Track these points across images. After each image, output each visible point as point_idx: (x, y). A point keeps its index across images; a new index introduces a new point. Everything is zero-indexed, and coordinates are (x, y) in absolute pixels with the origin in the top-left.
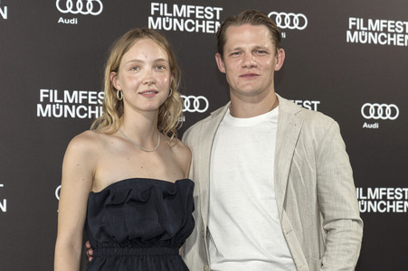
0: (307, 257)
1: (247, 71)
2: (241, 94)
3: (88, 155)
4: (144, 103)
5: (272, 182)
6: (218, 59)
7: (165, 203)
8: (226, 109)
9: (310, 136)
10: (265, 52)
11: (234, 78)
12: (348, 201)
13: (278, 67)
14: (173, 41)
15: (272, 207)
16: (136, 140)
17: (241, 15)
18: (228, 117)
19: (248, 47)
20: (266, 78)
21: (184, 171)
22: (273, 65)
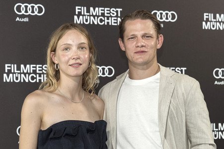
1: (139, 49)
2: (136, 65)
3: (38, 106)
4: (72, 71)
5: (157, 120)
6: (120, 42)
7: (88, 136)
8: (126, 74)
9: (181, 91)
10: (151, 37)
11: (131, 54)
12: (206, 132)
13: (159, 46)
14: (90, 30)
15: (158, 138)
16: (68, 95)
17: (134, 13)
18: (127, 80)
19: (139, 34)
20: (151, 53)
21: (100, 114)
22: (156, 44)
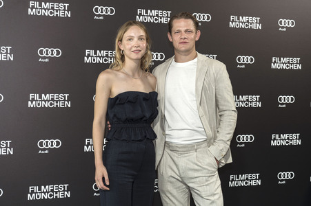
0: (211, 128)
1: (182, 41)
2: (180, 52)
4: (134, 56)
6: (169, 35)
7: (144, 103)
8: (173, 59)
9: (212, 71)
10: (191, 32)
11: (176, 44)
12: (230, 102)
13: (197, 39)
16: (130, 73)
17: (180, 14)
18: (173, 62)
19: (183, 29)
20: (191, 44)
21: (153, 87)
22: (195, 38)
